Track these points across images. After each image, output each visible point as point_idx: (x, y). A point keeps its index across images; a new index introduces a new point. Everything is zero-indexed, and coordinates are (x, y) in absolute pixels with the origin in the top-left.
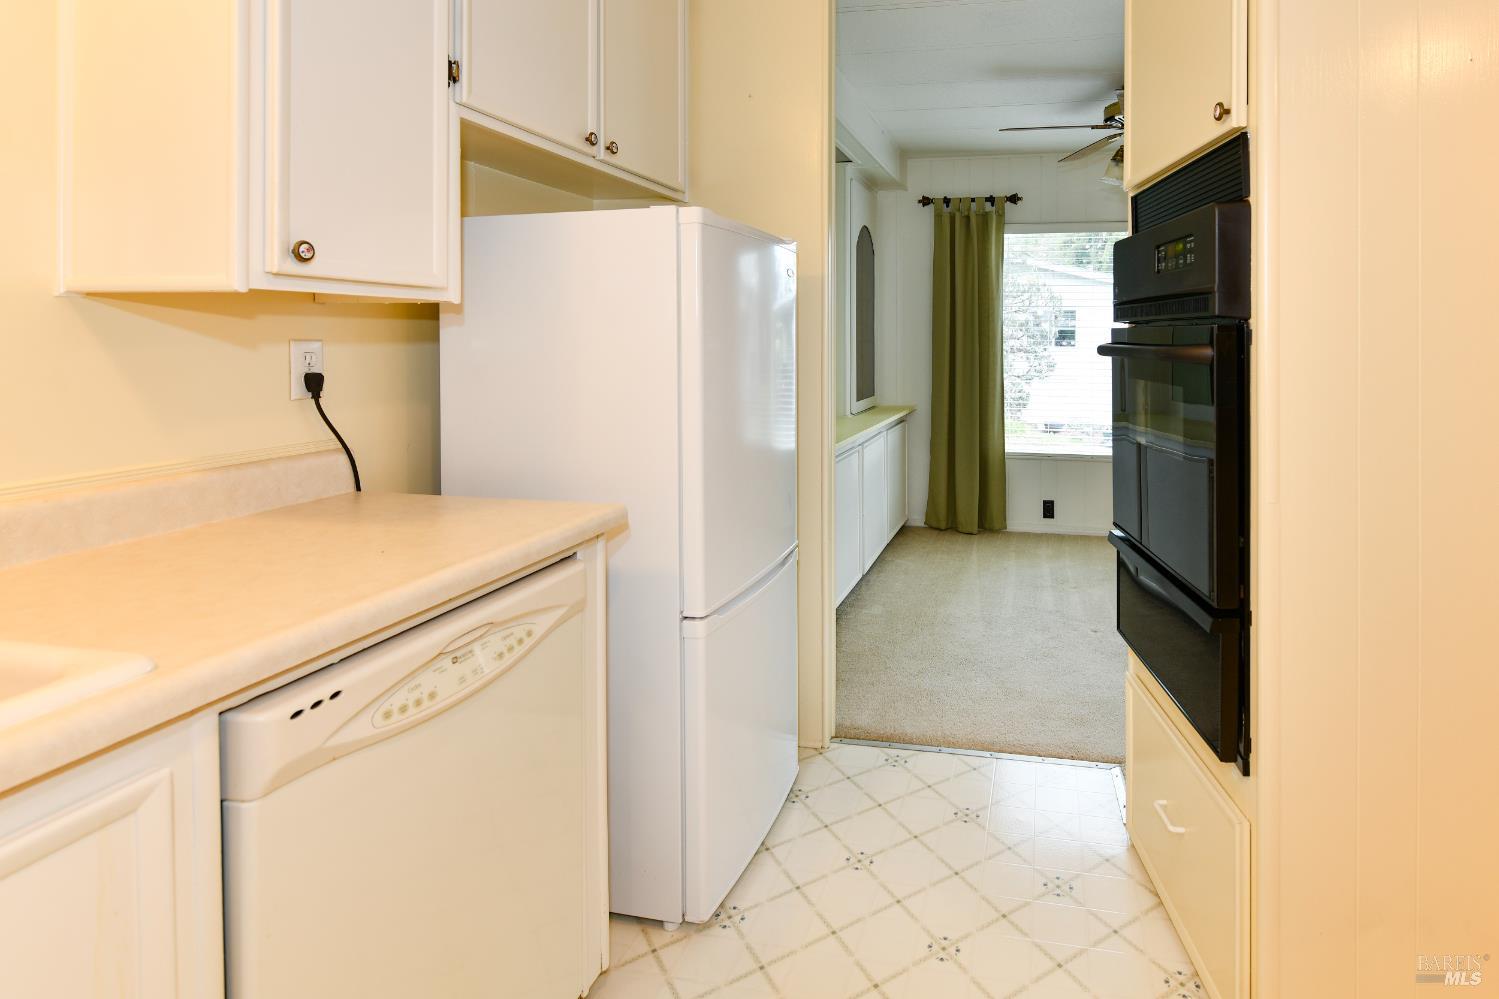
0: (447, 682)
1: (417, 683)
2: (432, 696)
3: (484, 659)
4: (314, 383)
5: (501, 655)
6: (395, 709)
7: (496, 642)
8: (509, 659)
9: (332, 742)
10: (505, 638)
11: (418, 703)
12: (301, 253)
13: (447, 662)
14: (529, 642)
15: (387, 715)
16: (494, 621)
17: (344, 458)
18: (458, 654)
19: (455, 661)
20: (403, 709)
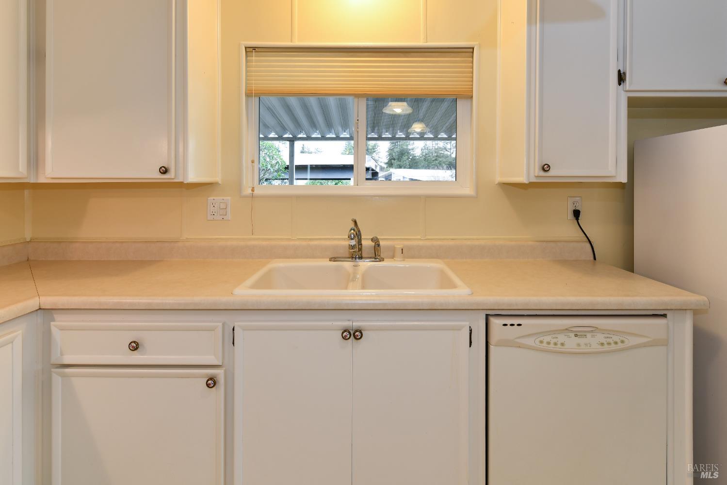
0: (571, 343)
1: (557, 336)
2: (562, 344)
3: (593, 342)
4: (577, 214)
5: (602, 344)
6: (545, 341)
7: (600, 338)
8: (606, 348)
9: (518, 340)
10: (606, 338)
11: (556, 344)
12: (546, 168)
13: (572, 335)
14: (620, 346)
15: (541, 342)
16: (599, 327)
17: (588, 245)
18: (578, 334)
19: (576, 336)
20: (549, 343)
